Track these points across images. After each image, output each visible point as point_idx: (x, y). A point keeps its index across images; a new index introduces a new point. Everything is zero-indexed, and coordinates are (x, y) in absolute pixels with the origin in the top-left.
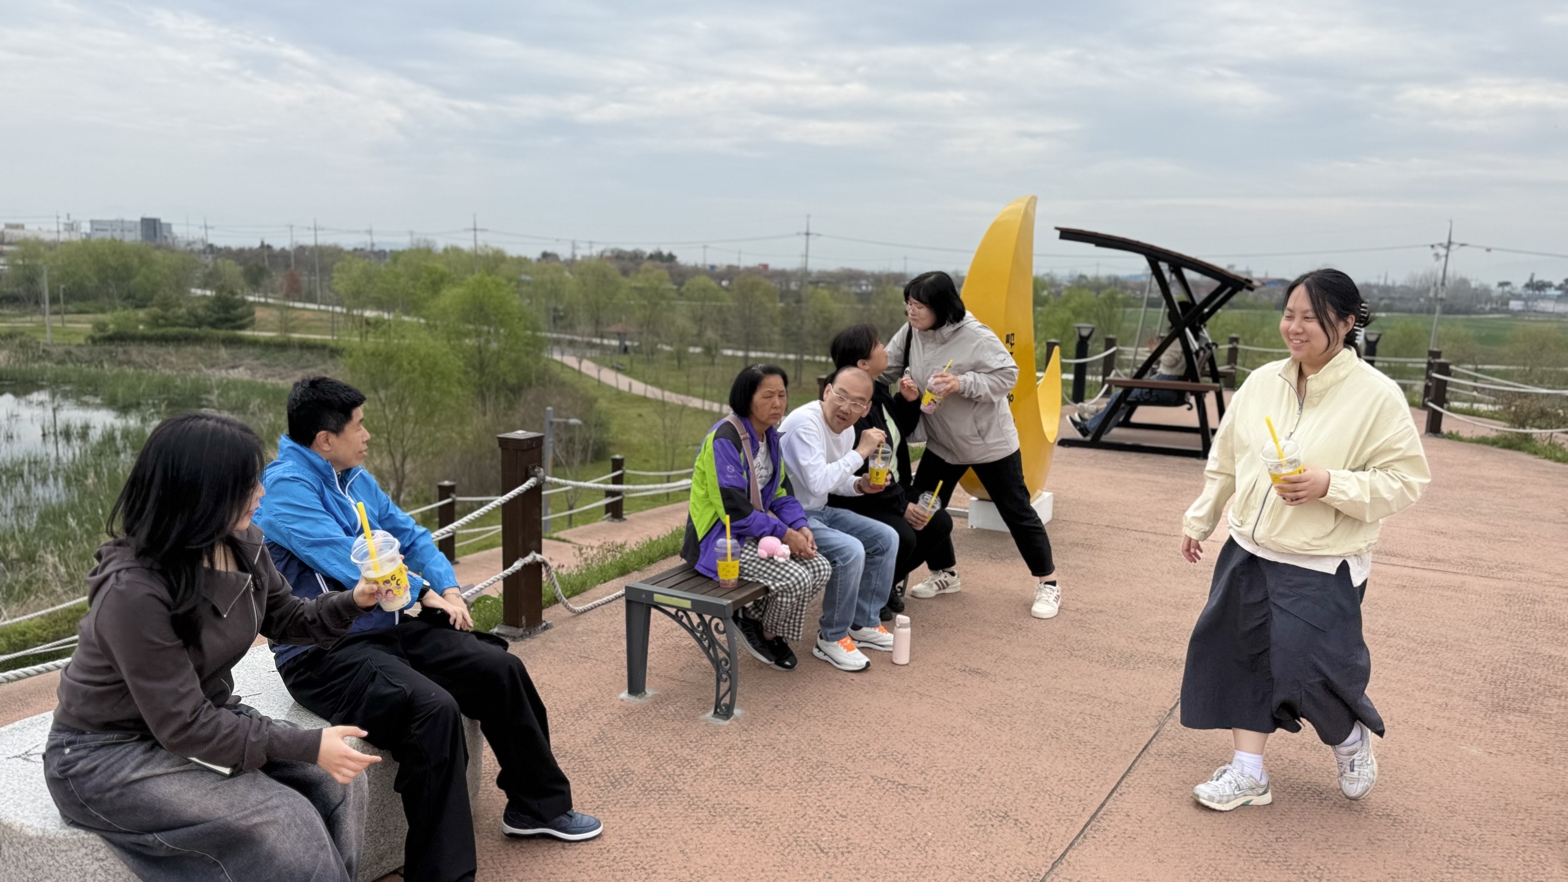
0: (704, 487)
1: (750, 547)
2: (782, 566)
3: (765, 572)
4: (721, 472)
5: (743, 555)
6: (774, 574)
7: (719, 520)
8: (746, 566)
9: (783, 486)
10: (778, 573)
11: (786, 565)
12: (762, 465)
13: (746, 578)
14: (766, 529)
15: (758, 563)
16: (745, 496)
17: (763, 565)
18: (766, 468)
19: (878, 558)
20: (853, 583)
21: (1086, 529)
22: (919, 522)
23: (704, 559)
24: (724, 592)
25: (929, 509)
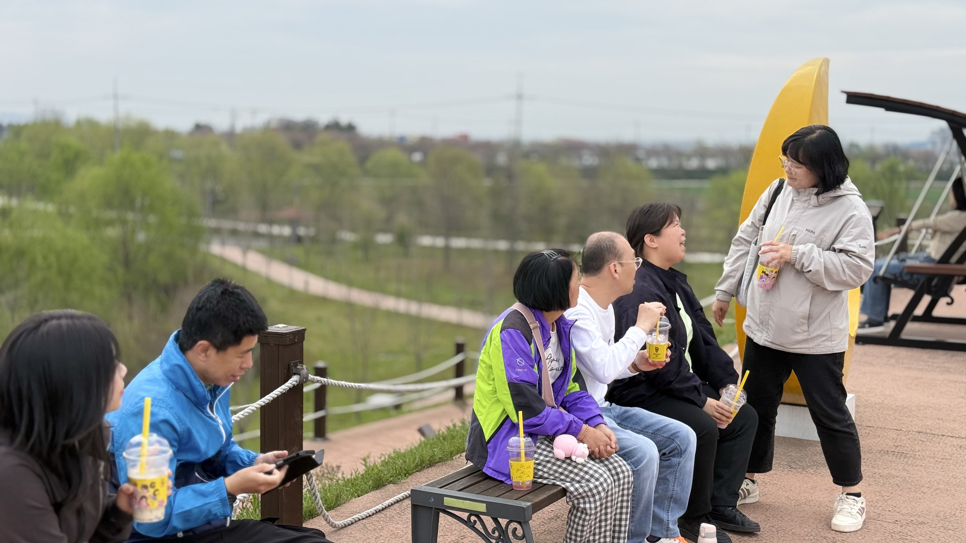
0: (491, 382)
1: (543, 447)
2: (580, 466)
3: (561, 474)
4: (509, 365)
5: (536, 456)
6: (572, 476)
7: (508, 417)
8: (540, 467)
9: (575, 380)
10: (577, 474)
11: (584, 466)
12: (554, 357)
13: (540, 480)
14: (561, 427)
15: (554, 464)
16: (536, 391)
17: (560, 467)
18: (557, 361)
19: (675, 460)
20: (647, 489)
21: (895, 436)
22: (724, 418)
23: (493, 461)
24: (520, 495)
25: (734, 403)
